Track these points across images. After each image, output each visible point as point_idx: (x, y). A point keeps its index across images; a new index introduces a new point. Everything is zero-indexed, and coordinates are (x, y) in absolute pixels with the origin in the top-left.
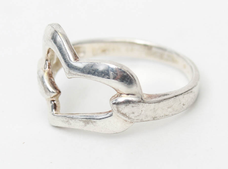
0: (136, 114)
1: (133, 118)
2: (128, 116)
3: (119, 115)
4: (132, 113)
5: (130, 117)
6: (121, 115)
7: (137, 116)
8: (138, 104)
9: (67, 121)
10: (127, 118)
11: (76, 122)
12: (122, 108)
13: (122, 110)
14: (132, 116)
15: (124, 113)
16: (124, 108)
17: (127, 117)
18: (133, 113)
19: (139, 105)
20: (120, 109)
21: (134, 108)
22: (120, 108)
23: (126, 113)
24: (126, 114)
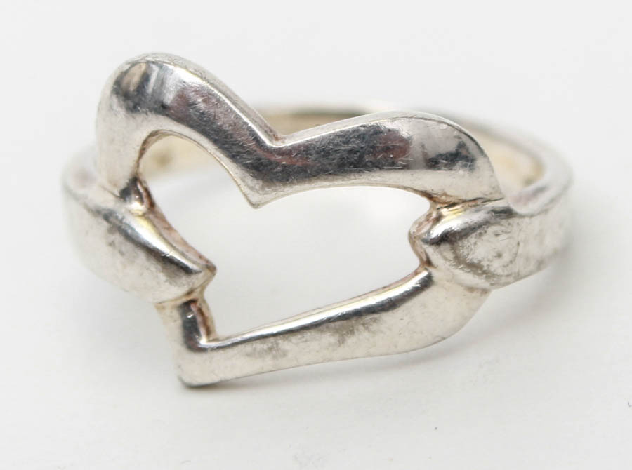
0: (507, 257)
1: (500, 272)
2: (485, 268)
3: (461, 272)
4: (496, 257)
5: (492, 269)
6: (466, 269)
7: (508, 265)
8: (509, 224)
9: (270, 349)
10: (484, 276)
11: (306, 341)
12: (467, 248)
13: (468, 255)
14: (496, 266)
15: (476, 261)
16: (475, 244)
17: (484, 272)
18: (499, 256)
19: (510, 226)
20: (463, 251)
21: (500, 238)
22: (463, 247)
23: (480, 261)
24: (482, 263)
